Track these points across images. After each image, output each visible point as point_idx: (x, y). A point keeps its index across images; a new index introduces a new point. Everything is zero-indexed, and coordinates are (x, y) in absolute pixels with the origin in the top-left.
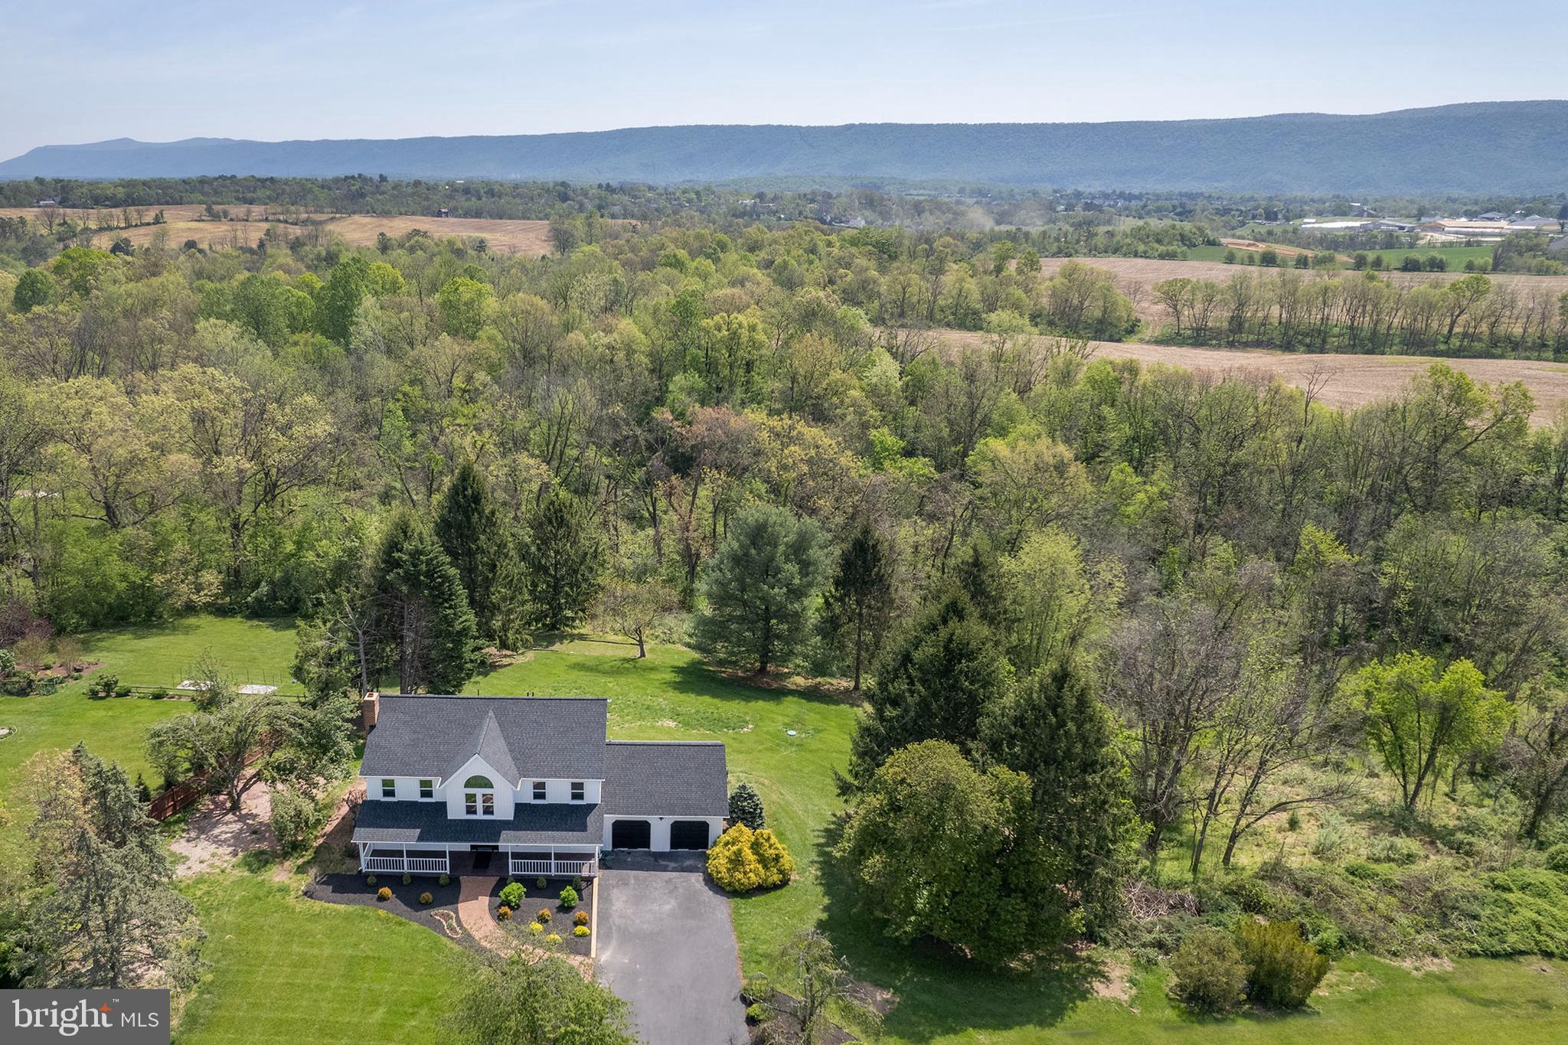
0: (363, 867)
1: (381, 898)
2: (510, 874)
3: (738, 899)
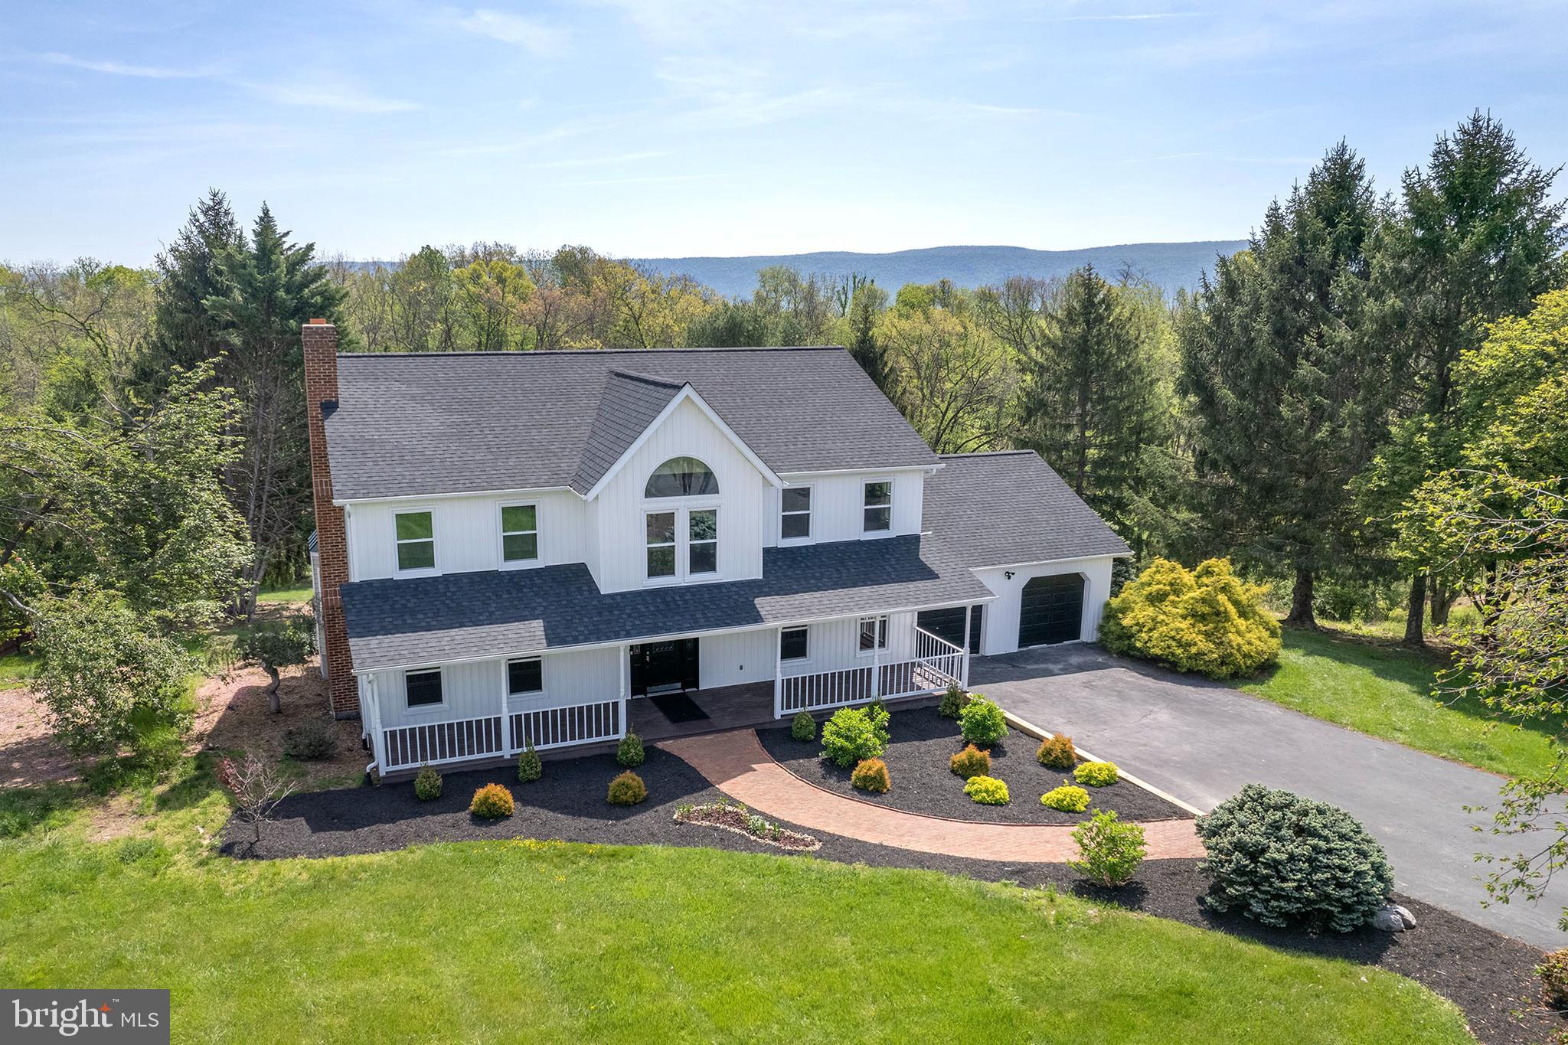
0: (382, 764)
1: (490, 817)
2: (778, 717)
3: (1252, 686)
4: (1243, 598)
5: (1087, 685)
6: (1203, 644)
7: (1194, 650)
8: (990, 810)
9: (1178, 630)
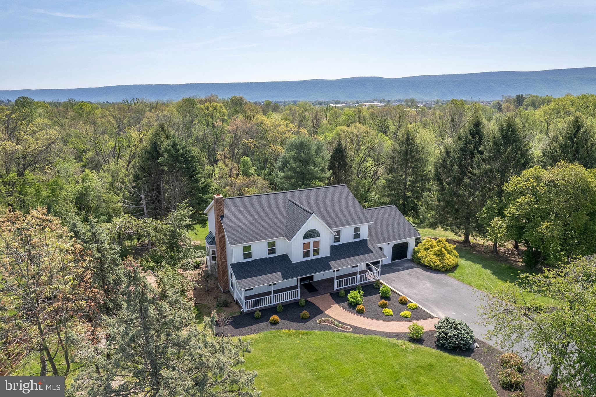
0: (244, 309)
1: (274, 323)
2: (335, 290)
3: (450, 274)
4: (449, 248)
5: (409, 274)
6: (438, 263)
7: (436, 264)
8: (388, 318)
9: (432, 259)
